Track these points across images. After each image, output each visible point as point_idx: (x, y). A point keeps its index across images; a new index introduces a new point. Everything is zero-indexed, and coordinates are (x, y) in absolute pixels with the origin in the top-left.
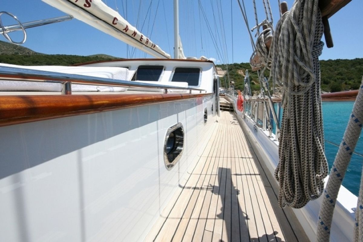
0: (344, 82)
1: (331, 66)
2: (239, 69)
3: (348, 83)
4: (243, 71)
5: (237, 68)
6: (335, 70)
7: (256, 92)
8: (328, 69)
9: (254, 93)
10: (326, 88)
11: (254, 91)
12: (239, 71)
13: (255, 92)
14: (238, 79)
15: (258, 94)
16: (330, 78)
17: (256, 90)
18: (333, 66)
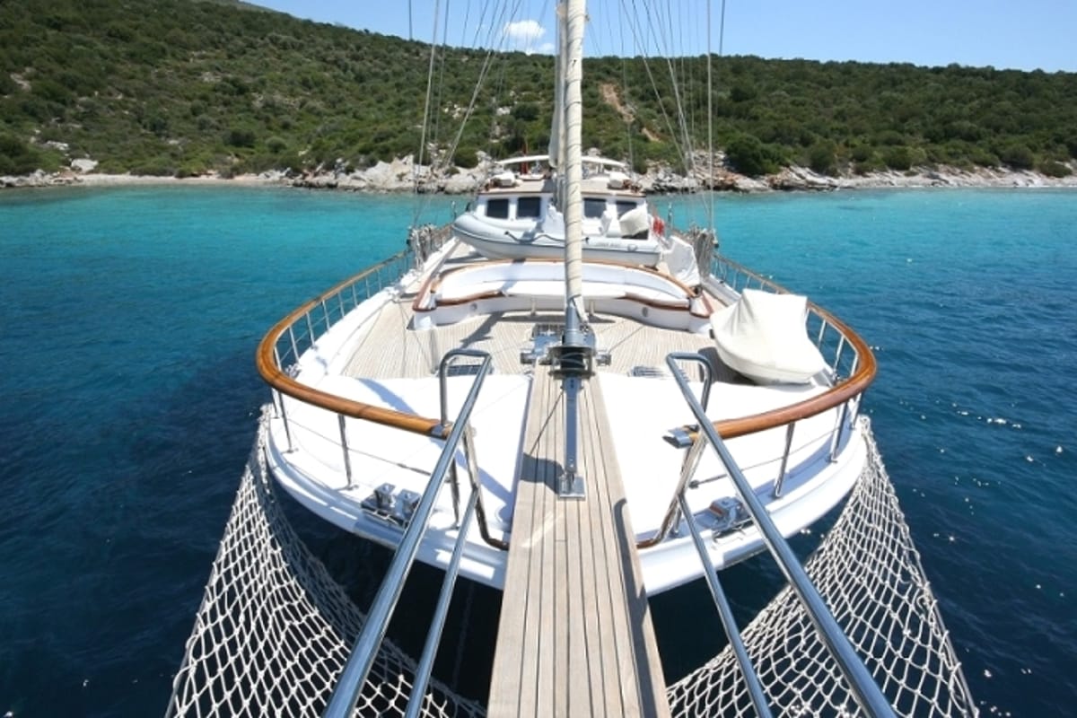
0: (844, 140)
1: (828, 87)
2: (605, 81)
3: (850, 143)
4: (615, 90)
5: (599, 78)
6: (835, 101)
7: (654, 163)
8: (819, 98)
9: (649, 167)
10: (802, 158)
11: (648, 160)
12: (605, 86)
13: (651, 163)
14: (606, 123)
15: (657, 171)
16: (816, 129)
17: (652, 158)
18: (833, 88)
